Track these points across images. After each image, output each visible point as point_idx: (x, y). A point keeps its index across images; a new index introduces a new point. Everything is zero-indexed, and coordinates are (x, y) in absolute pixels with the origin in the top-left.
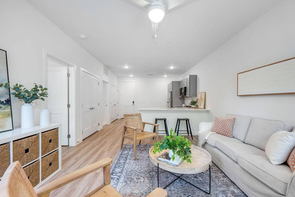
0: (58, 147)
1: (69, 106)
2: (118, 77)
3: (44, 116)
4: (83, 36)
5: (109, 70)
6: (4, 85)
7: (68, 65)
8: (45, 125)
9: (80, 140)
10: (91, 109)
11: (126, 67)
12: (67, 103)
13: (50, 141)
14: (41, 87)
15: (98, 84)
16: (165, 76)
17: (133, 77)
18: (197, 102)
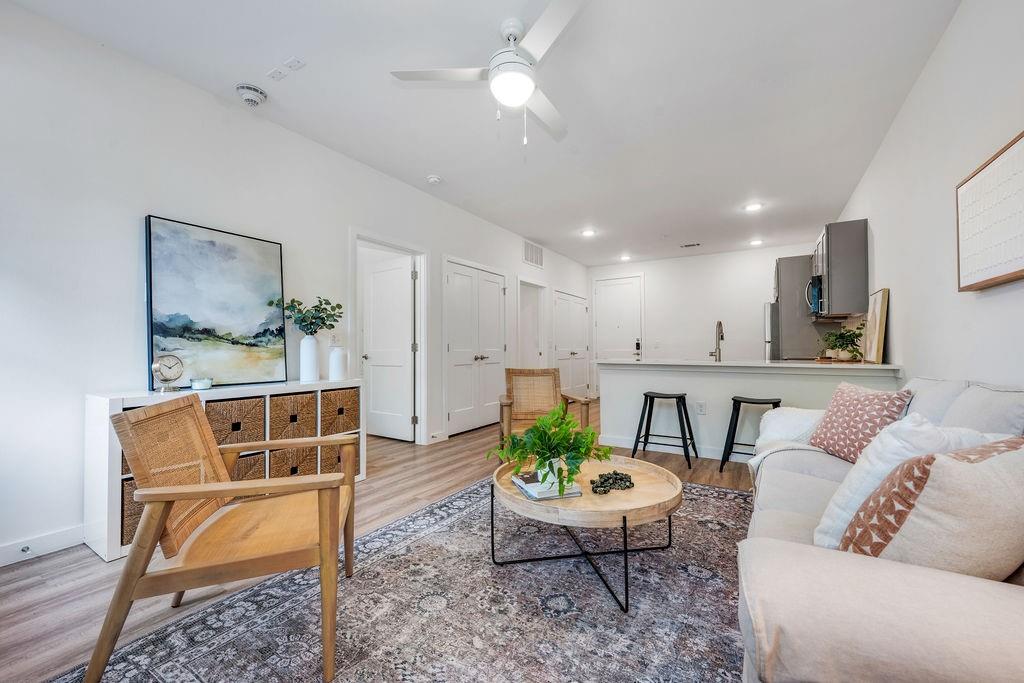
0: (358, 428)
1: (414, 348)
2: (588, 267)
3: (334, 358)
4: (433, 179)
5: (544, 249)
6: (275, 302)
7: (414, 253)
8: (336, 378)
9: (442, 435)
10: (476, 359)
11: (589, 233)
12: (411, 342)
13: (341, 411)
14: (328, 303)
15: (502, 293)
16: (756, 242)
17: (629, 262)
18: (860, 335)
